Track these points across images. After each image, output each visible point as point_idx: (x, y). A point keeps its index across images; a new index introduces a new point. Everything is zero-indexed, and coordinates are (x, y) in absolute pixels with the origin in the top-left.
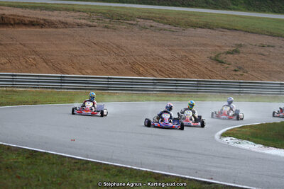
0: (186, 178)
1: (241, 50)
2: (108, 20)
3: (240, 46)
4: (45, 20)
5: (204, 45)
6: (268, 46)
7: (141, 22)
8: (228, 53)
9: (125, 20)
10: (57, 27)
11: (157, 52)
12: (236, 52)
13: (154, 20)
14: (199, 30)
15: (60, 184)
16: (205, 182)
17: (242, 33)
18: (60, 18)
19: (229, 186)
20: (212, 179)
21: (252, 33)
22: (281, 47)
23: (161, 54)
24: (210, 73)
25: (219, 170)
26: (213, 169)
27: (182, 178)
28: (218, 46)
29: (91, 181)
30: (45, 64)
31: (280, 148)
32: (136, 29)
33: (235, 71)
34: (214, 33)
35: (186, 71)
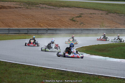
0: (56, 69)
1: (82, 15)
2: (28, 5)
3: (82, 14)
4: (2, 6)
5: (67, 14)
6: (93, 14)
7: (41, 5)
8: (77, 17)
9: (35, 5)
10: (7, 9)
11: (48, 18)
12: (80, 16)
13: (46, 5)
14: (65, 8)
15: (4, 73)
16: (63, 71)
17: (82, 9)
18: (8, 5)
19: (73, 72)
20: (66, 69)
21: (87, 9)
22: (98, 14)
23: (50, 18)
24: (70, 25)
25: (70, 65)
26: (68, 65)
27: (54, 69)
28: (73, 14)
29: (17, 72)
30: (2, 24)
31: (97, 55)
32: (39, 8)
33: (80, 24)
34: (71, 9)
35: (60, 25)
